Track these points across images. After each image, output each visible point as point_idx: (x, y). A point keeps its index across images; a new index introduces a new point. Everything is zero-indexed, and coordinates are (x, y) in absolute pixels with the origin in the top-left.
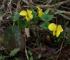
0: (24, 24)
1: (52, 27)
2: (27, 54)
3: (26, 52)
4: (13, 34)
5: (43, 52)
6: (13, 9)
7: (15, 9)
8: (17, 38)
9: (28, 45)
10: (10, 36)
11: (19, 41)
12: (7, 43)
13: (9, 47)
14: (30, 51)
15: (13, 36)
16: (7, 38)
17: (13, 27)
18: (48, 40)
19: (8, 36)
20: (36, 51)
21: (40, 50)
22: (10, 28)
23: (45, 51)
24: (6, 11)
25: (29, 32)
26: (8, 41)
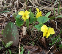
0: (21, 23)
1: (44, 29)
2: (19, 49)
3: (19, 48)
4: (11, 30)
5: (34, 51)
6: (19, 8)
7: (20, 8)
8: (14, 34)
9: (22, 42)
10: (9, 31)
11: (15, 37)
12: (5, 36)
13: (6, 40)
14: (23, 47)
15: (11, 31)
16: (6, 32)
17: (12, 24)
18: (43, 42)
19: (7, 31)
20: (28, 48)
21: (32, 48)
22: (10, 24)
23: (36, 50)
24: (12, 9)
25: (26, 31)
26: (6, 35)
